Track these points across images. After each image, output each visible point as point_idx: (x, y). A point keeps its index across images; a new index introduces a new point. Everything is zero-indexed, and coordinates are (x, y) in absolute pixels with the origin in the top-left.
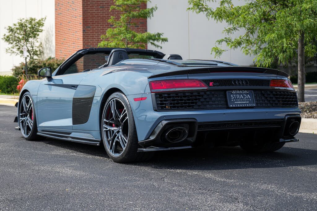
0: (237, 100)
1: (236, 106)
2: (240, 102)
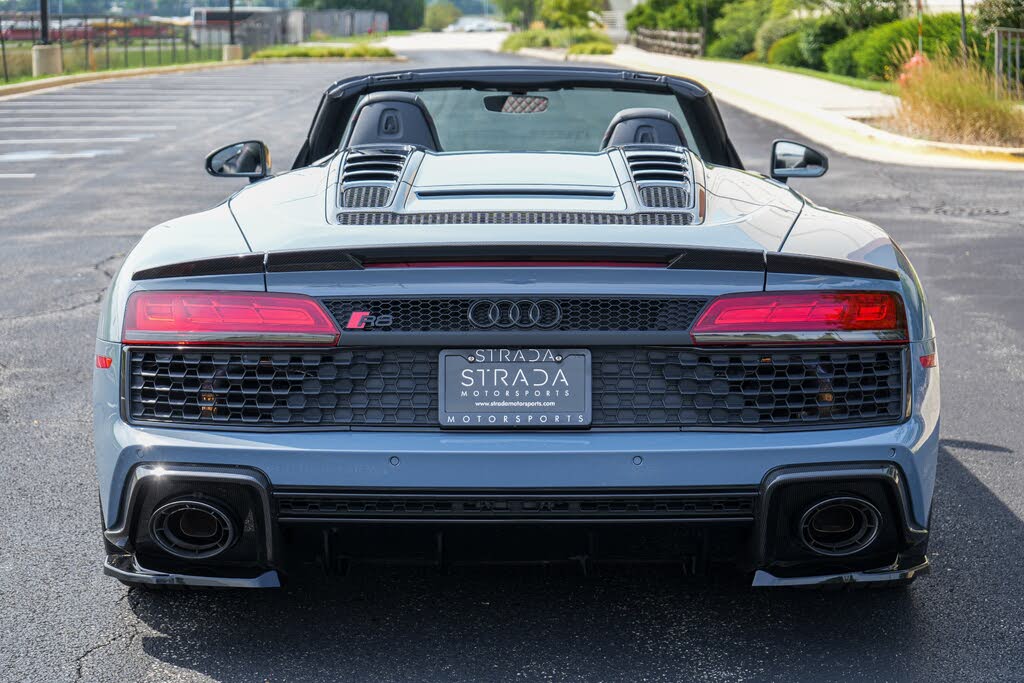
0: (491, 394)
1: (479, 420)
2: (504, 404)
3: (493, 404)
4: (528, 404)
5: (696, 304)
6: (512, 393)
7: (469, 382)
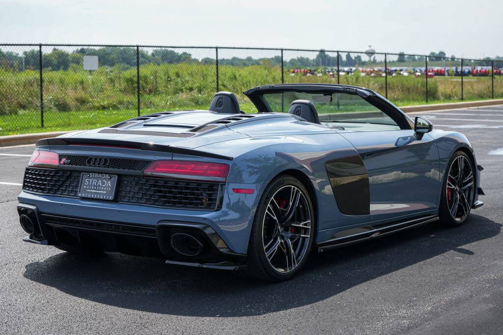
0: (91, 187)
1: (86, 196)
2: (94, 191)
3: (91, 191)
4: (100, 192)
5: (148, 162)
6: (97, 188)
7: (87, 183)
